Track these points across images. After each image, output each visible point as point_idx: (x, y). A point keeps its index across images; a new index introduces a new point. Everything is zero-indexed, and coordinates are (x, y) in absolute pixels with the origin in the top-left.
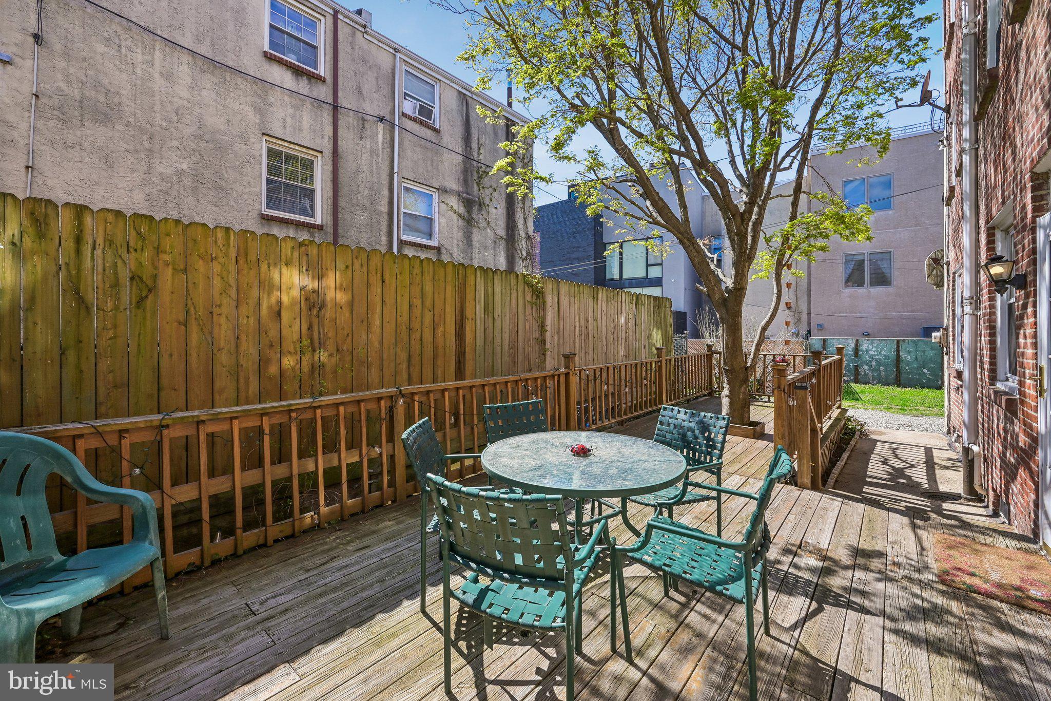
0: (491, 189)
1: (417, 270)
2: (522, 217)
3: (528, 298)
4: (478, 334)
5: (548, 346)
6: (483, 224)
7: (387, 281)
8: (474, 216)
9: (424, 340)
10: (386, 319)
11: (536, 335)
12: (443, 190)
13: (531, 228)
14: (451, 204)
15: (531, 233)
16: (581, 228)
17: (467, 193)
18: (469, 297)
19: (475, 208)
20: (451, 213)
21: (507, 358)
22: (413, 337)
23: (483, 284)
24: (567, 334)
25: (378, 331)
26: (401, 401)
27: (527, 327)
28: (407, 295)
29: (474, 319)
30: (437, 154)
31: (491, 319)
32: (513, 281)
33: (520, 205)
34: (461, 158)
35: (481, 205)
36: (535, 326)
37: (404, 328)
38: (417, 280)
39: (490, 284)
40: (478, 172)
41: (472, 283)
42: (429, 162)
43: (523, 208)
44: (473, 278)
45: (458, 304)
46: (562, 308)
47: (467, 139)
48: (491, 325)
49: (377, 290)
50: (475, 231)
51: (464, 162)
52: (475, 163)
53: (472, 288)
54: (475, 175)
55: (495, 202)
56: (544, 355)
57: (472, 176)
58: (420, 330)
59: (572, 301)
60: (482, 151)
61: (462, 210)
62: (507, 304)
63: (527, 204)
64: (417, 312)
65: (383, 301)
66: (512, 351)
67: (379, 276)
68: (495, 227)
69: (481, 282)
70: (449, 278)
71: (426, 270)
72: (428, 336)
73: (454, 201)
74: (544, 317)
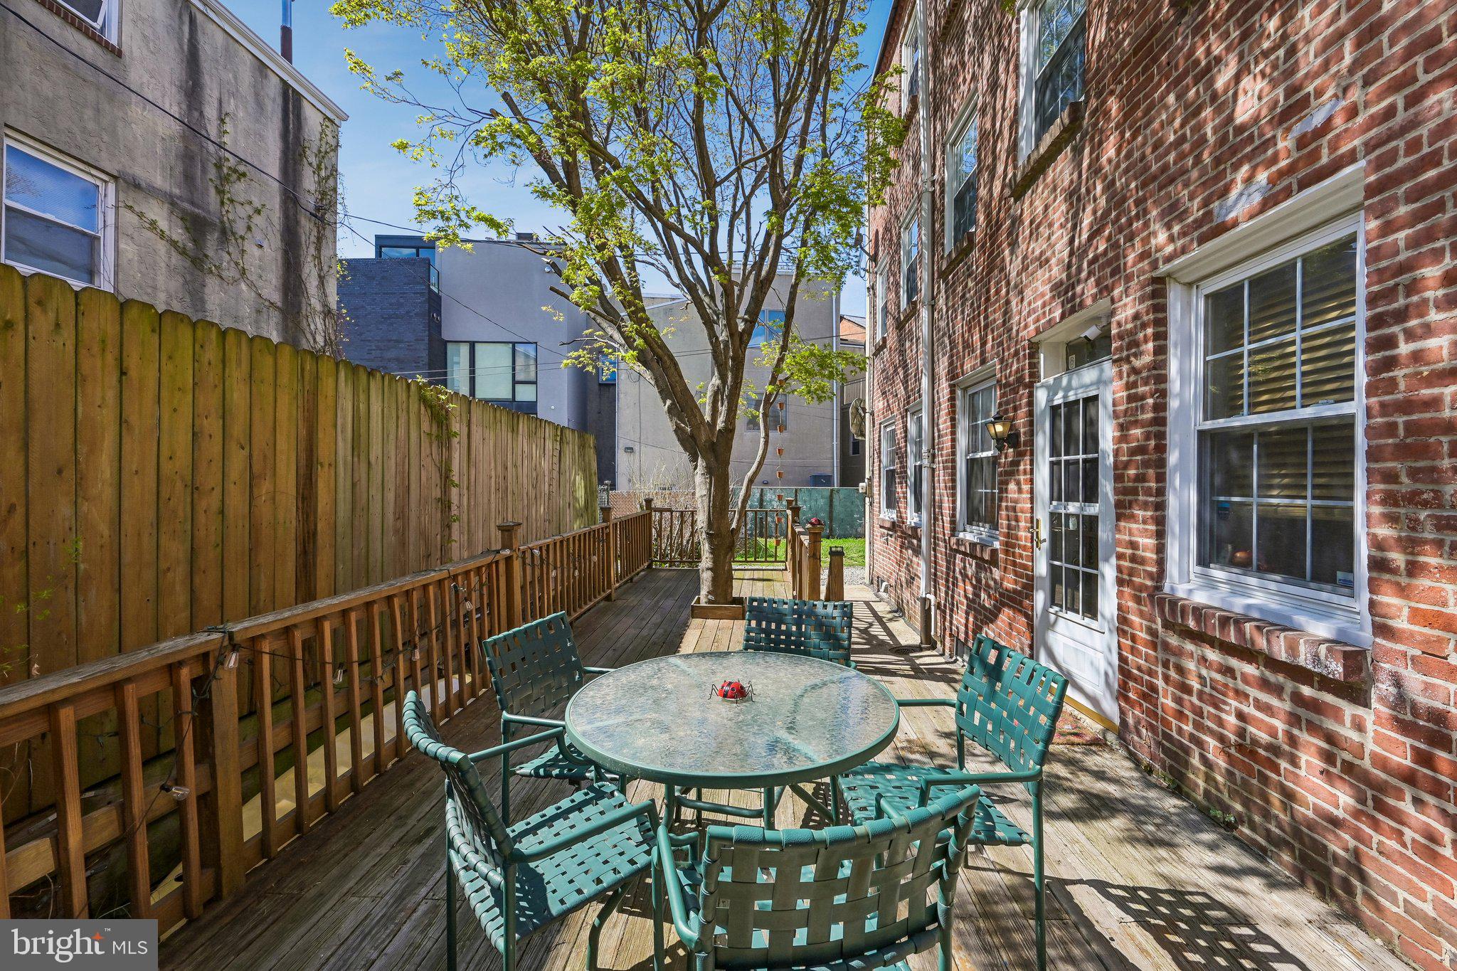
0: (248, 208)
1: (211, 353)
2: (315, 273)
3: (425, 426)
4: (341, 496)
5: (454, 510)
6: (231, 273)
7: (133, 373)
8: (210, 253)
9: (230, 513)
10: (131, 463)
11: (437, 493)
12: (128, 184)
13: (333, 299)
14: (151, 216)
15: (334, 306)
16: (402, 311)
17: (192, 203)
18: (324, 419)
19: (212, 239)
20: (149, 234)
21: (391, 539)
22: (202, 505)
23: (349, 396)
24: (479, 490)
25: (108, 493)
26: (232, 661)
27: (424, 479)
28: (186, 410)
29: (334, 465)
30: (111, 98)
31: (363, 466)
32: (402, 396)
33: (312, 250)
34: (176, 127)
35: (226, 234)
36: (436, 478)
37: (179, 485)
38: (212, 377)
39: (362, 397)
40: (219, 166)
41: (331, 393)
42: (89, 113)
43: (318, 257)
44: (331, 381)
45: (303, 432)
46: (473, 448)
47: (192, 91)
48: (364, 476)
49: (103, 390)
50: (212, 283)
51: (184, 137)
52: (212, 148)
53: (330, 401)
54: (212, 173)
55: (259, 236)
56: (449, 527)
57: (204, 170)
58: (218, 490)
59: (486, 435)
60: (228, 127)
61: (178, 234)
62: (392, 437)
63: (326, 253)
64: (213, 448)
65: (122, 421)
66: (399, 524)
67: (110, 358)
68: (260, 283)
69: (345, 390)
70: (284, 379)
71: (232, 354)
72: (237, 501)
73: (158, 213)
74: (449, 459)
